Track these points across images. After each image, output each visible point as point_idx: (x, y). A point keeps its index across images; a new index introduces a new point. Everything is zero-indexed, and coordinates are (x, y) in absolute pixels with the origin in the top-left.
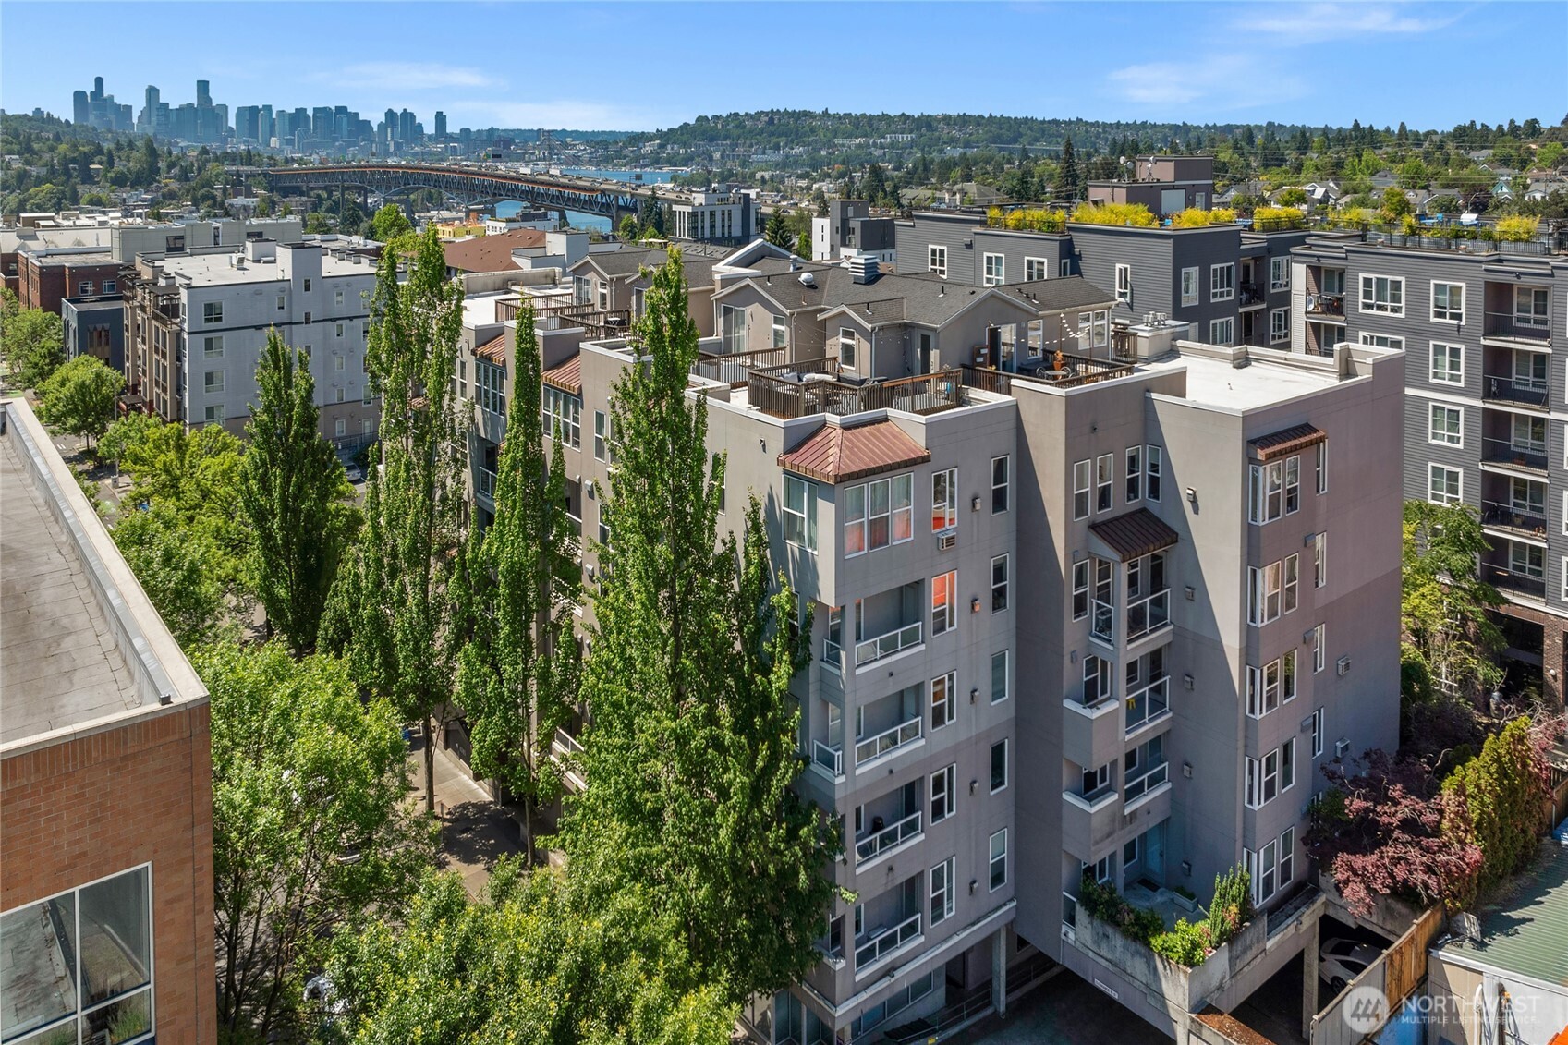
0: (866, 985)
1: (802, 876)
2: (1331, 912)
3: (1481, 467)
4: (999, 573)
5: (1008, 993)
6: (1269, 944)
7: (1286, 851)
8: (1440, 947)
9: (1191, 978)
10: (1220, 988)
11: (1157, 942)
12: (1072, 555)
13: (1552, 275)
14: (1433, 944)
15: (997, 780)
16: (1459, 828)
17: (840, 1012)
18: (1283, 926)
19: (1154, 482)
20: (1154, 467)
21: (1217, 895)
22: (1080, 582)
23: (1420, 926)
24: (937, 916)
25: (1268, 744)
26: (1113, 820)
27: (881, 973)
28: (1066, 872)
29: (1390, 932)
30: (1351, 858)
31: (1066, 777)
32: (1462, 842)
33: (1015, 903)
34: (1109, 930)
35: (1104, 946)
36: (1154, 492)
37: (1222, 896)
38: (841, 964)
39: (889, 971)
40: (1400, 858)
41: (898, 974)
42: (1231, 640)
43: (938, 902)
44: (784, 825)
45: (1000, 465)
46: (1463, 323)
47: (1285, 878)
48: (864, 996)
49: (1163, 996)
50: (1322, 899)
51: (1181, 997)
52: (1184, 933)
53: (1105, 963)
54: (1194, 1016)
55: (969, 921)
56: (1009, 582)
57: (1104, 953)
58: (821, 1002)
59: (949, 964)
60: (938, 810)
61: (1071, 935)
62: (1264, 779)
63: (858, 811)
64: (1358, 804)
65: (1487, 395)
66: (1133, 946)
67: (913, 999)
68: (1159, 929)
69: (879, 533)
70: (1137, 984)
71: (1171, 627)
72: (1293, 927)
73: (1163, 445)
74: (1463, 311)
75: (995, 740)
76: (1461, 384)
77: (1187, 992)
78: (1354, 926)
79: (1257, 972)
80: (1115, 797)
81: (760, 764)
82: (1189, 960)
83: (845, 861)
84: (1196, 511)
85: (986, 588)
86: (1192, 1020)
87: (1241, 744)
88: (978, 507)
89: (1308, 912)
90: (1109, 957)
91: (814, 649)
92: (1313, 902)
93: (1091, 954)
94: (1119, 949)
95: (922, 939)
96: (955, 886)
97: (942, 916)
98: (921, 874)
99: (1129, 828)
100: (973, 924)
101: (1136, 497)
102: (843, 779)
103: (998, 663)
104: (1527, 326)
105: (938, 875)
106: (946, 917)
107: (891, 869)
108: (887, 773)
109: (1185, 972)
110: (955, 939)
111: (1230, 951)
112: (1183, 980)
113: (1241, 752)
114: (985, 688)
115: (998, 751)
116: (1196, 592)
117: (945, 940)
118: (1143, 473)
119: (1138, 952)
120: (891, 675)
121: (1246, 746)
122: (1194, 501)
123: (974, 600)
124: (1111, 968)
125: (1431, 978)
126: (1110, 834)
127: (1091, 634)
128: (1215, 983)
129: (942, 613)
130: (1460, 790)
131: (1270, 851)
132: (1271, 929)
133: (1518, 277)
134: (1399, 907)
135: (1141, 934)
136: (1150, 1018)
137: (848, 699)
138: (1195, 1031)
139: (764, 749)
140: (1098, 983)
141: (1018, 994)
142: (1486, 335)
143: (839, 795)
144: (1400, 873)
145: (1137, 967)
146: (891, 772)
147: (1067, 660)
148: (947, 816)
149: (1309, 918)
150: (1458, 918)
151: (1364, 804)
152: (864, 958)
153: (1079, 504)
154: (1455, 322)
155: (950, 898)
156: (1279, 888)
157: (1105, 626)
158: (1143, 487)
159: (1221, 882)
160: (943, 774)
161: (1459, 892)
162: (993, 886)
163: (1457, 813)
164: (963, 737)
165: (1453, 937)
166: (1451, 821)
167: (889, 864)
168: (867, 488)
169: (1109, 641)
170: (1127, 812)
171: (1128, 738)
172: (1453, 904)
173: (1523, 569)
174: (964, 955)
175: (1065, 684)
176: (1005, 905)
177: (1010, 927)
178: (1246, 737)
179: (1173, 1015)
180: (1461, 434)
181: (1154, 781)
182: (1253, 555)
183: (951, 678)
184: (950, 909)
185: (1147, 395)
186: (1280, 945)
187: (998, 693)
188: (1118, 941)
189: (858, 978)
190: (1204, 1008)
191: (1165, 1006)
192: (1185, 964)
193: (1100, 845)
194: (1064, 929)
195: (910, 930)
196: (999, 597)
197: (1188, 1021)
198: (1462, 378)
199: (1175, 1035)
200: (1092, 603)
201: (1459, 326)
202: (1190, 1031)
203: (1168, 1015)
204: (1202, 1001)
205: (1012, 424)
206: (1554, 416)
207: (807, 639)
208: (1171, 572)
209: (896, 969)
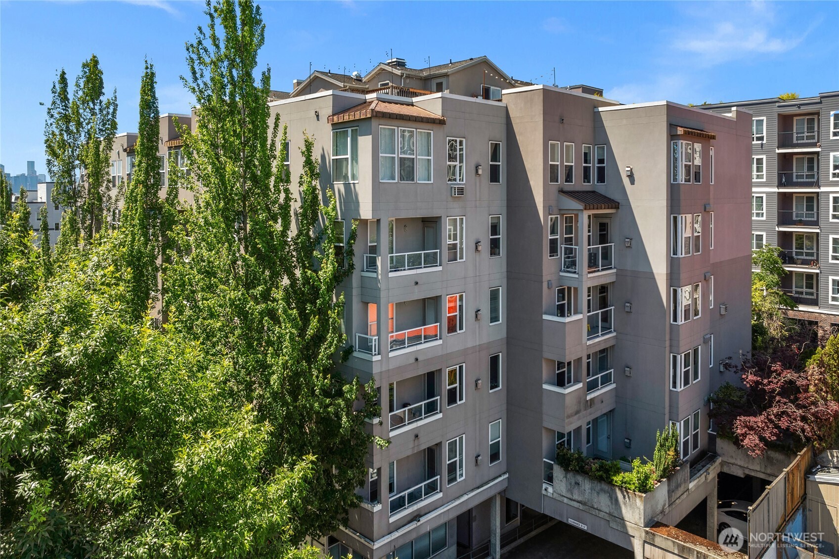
0: (398, 526)
1: (344, 419)
2: (726, 470)
3: (777, 229)
4: (495, 229)
5: (502, 547)
6: (691, 485)
7: (696, 428)
8: (815, 473)
9: (646, 501)
10: (662, 512)
11: (618, 479)
12: (548, 210)
13: (821, 103)
14: (810, 471)
15: (494, 383)
16: (822, 390)
17: (377, 545)
18: (698, 475)
19: (601, 171)
20: (601, 161)
21: (658, 444)
22: (553, 232)
23: (802, 457)
24: (452, 480)
25: (685, 346)
26: (579, 402)
27: (409, 518)
28: (546, 443)
29: (769, 475)
30: (747, 418)
31: (546, 371)
32: (825, 400)
33: (507, 476)
34: (580, 479)
35: (576, 491)
36: (601, 178)
37: (661, 446)
38: (378, 508)
39: (416, 517)
40: (783, 413)
41: (423, 520)
42: (660, 268)
43: (452, 468)
44: (329, 376)
45: (495, 149)
46: (765, 142)
47: (695, 447)
48: (396, 535)
49: (623, 519)
50: (719, 460)
51: (637, 517)
52: (638, 470)
53: (576, 504)
54: (647, 529)
55: (475, 486)
56: (502, 236)
57: (576, 497)
58: (362, 541)
59: (459, 518)
60: (452, 397)
61: (550, 490)
62: (683, 370)
63: (391, 385)
64: (751, 377)
65: (780, 185)
66: (598, 486)
67: (433, 553)
68: (618, 471)
69: (407, 170)
70: (602, 514)
71: (615, 271)
72: (703, 476)
73: (607, 143)
74: (765, 134)
75: (493, 352)
76: (764, 180)
77: (642, 512)
78: (742, 476)
79: (685, 506)
80: (580, 385)
81: (310, 332)
82: (643, 488)
83: (381, 423)
84: (632, 182)
85: (486, 238)
86: (647, 532)
87: (667, 343)
88: (480, 172)
89: (712, 468)
90: (580, 499)
91: (356, 260)
92: (714, 462)
93: (566, 500)
94: (588, 491)
95: (440, 495)
96: (465, 457)
97: (455, 479)
98: (439, 445)
99: (589, 410)
100: (478, 488)
101: (589, 182)
102: (378, 358)
103: (494, 295)
104: (803, 141)
105: (453, 445)
106: (459, 480)
107: (417, 436)
108: (412, 360)
109: (640, 497)
110: (465, 497)
111: (669, 485)
112: (639, 503)
113: (668, 349)
114: (486, 312)
115: (494, 361)
116: (633, 242)
117: (458, 498)
118: (594, 165)
119: (602, 490)
120: (417, 283)
121: (671, 346)
122: (631, 177)
123: (477, 243)
124: (581, 507)
125: (809, 496)
126: (577, 412)
127: (561, 271)
128: (660, 507)
129: (455, 246)
130: (821, 364)
131: (686, 423)
132: (692, 476)
133: (799, 107)
134: (776, 455)
135: (604, 476)
136: (612, 538)
137: (383, 294)
138: (649, 541)
139: (314, 322)
140: (571, 521)
141: (508, 548)
142: (778, 148)
143: (376, 370)
144: (784, 423)
145: (603, 502)
146: (417, 360)
147: (545, 285)
148: (459, 403)
149: (712, 472)
150: (823, 455)
151: (755, 378)
152: (397, 505)
153: (552, 173)
154: (760, 142)
155: (461, 467)
156: (692, 452)
157: (571, 264)
158: (594, 175)
159: (661, 435)
160: (456, 370)
161: (824, 436)
162: (492, 461)
163: (820, 380)
164: (470, 344)
165: (822, 467)
166: (816, 385)
167: (416, 432)
168: (398, 131)
169: (575, 273)
170: (589, 398)
171: (589, 343)
172: (820, 444)
173: (802, 293)
174: (470, 511)
175: (544, 303)
176: (500, 476)
177: (502, 493)
178: (671, 340)
179: (631, 532)
180: (764, 211)
181: (606, 380)
182: (675, 205)
183: (461, 297)
184: (461, 475)
185: (596, 110)
186: (697, 487)
187: (494, 318)
188: (586, 485)
189: (392, 520)
190: (654, 524)
191: (624, 526)
192: (640, 491)
193: (571, 419)
194: (544, 486)
195: (431, 489)
196: (494, 245)
197: (643, 534)
198: (765, 176)
199: (633, 547)
200: (562, 247)
201: (762, 144)
202: (645, 542)
203: (627, 533)
204: (651, 520)
205: (504, 121)
206: (823, 189)
207: (351, 253)
208: (614, 231)
209: (421, 516)
